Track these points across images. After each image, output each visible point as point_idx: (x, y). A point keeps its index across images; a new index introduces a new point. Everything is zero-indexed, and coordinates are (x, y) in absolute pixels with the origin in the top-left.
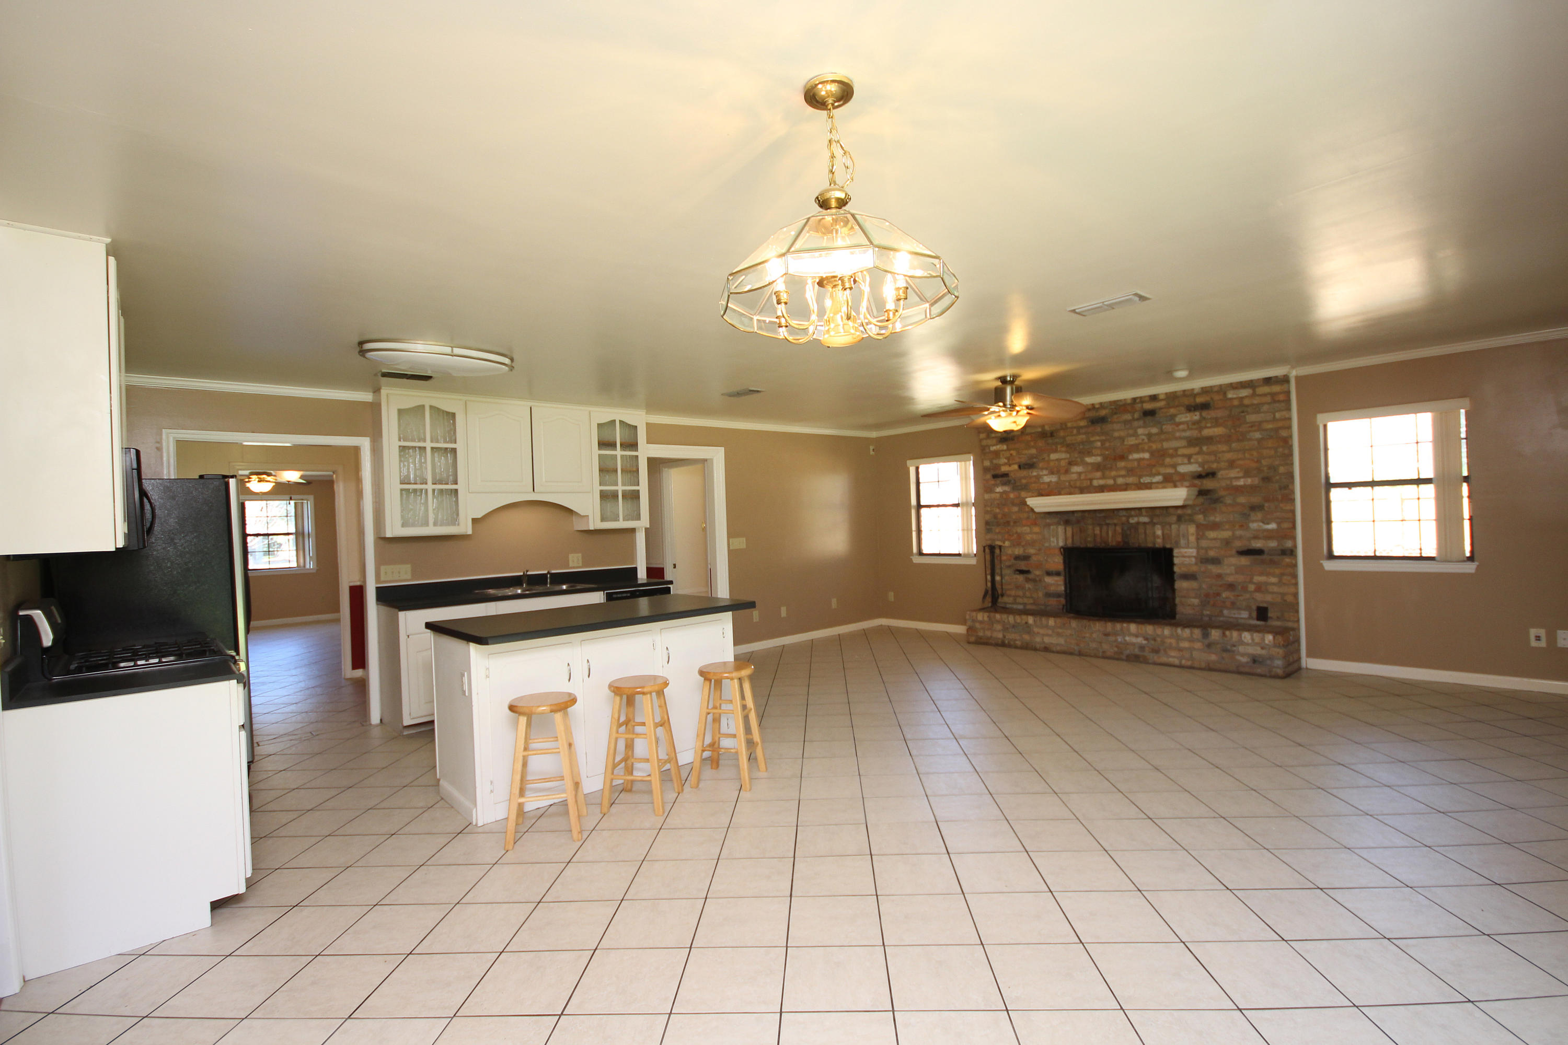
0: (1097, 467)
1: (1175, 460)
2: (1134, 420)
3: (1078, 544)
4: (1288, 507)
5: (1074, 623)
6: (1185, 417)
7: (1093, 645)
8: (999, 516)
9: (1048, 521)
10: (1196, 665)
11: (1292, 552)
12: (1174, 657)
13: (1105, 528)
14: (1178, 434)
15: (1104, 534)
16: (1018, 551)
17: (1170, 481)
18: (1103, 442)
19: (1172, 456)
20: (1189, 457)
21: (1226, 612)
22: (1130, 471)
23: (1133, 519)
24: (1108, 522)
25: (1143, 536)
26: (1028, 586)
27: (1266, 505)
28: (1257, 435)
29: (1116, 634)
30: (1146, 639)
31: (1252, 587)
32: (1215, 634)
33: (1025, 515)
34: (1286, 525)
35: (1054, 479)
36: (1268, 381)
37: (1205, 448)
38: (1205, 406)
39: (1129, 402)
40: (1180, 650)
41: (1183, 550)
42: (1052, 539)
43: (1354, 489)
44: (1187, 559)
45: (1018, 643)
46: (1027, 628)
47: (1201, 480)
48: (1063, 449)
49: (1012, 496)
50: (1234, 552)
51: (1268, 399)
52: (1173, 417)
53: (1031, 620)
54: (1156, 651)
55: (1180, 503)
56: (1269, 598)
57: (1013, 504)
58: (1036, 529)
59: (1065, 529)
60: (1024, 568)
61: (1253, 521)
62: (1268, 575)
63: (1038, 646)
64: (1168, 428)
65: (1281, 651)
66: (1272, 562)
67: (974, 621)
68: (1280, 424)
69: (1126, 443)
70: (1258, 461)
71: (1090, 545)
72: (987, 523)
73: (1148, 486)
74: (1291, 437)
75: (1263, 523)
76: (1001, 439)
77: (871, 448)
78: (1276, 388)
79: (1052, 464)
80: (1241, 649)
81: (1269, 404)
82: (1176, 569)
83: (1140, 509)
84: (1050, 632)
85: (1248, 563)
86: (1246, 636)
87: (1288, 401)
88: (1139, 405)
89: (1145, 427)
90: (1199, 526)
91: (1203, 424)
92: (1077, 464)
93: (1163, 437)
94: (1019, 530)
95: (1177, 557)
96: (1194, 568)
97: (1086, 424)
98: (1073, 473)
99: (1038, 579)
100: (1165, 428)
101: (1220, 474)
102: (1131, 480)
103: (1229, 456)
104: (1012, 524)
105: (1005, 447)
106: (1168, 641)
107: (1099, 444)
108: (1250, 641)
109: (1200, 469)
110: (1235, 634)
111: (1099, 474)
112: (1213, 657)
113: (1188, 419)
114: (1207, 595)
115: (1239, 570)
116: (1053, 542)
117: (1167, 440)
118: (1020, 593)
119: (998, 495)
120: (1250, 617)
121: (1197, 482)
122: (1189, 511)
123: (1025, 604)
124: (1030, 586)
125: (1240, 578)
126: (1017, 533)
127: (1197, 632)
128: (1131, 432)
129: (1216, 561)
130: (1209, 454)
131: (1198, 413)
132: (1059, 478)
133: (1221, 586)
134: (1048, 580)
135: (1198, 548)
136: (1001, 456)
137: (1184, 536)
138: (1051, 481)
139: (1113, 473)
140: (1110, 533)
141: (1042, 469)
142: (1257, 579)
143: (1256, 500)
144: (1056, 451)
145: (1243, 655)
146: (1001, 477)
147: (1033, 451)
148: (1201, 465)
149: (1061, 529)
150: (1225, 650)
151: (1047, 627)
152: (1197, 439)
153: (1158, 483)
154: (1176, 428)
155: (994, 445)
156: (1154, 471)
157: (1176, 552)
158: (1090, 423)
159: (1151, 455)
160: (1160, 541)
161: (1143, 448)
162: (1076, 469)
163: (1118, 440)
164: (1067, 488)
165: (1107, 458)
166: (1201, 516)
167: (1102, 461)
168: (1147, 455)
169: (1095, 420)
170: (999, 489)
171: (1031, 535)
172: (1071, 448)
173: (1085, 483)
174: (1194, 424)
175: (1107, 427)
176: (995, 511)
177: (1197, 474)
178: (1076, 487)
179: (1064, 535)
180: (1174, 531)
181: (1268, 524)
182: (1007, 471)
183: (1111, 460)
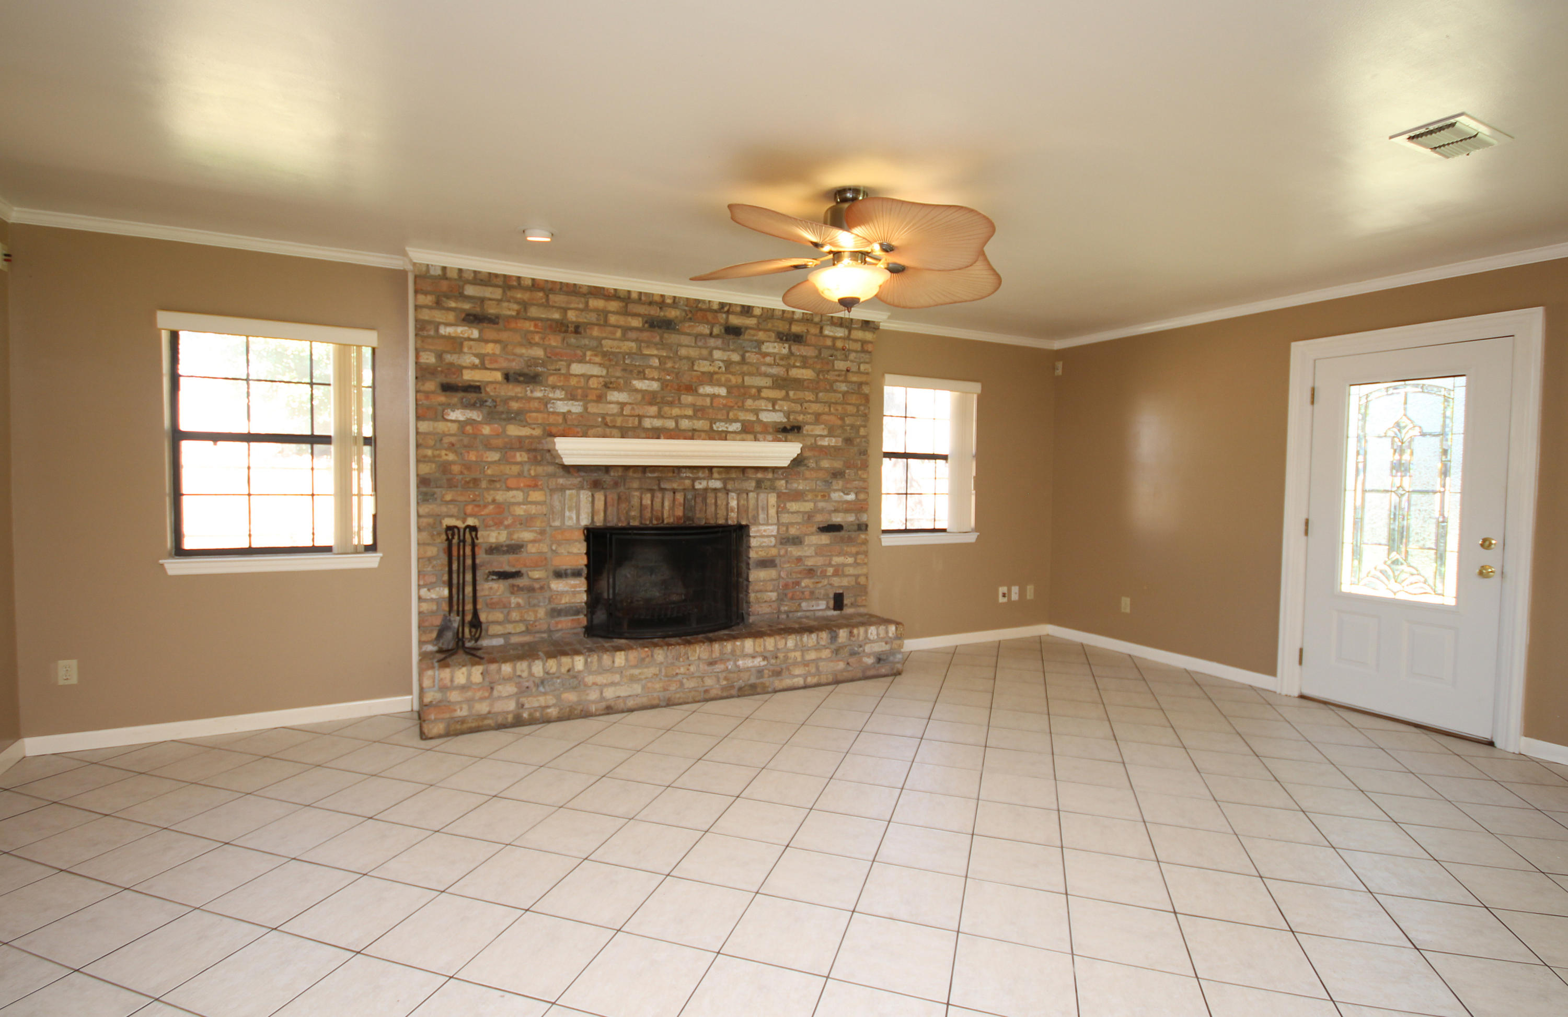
0: (651, 398)
1: (757, 403)
2: (710, 335)
3: (613, 521)
4: (865, 476)
6: (774, 348)
8: (456, 469)
9: (561, 481)
10: (823, 679)
11: (866, 527)
12: (799, 676)
13: (659, 495)
14: (763, 369)
15: (658, 506)
17: (750, 431)
18: (662, 360)
19: (754, 398)
20: (774, 402)
21: (804, 605)
22: (699, 412)
23: (700, 484)
24: (663, 486)
25: (713, 508)
26: (514, 600)
27: (847, 471)
28: (843, 387)
31: (830, 571)
32: (843, 635)
33: (515, 469)
34: (862, 496)
35: (576, 408)
36: (865, 325)
37: (791, 393)
38: (797, 339)
39: (713, 306)
41: (762, 528)
42: (567, 513)
44: (766, 540)
45: (553, 712)
46: (574, 680)
47: (785, 434)
48: (597, 359)
49: (486, 430)
50: (814, 529)
51: (858, 346)
52: (760, 343)
54: (778, 674)
55: (786, 465)
56: (845, 582)
57: (489, 447)
58: (536, 496)
59: (593, 496)
60: (507, 568)
61: (835, 491)
62: (846, 554)
63: (593, 708)
64: (752, 357)
66: (850, 540)
68: (863, 378)
69: (696, 368)
70: (842, 419)
71: (635, 523)
73: (723, 436)
75: (844, 493)
76: (468, 315)
78: (865, 335)
80: (868, 648)
81: (856, 352)
82: (751, 553)
83: (711, 468)
85: (828, 542)
88: (724, 316)
89: (723, 349)
90: (780, 496)
91: (792, 362)
92: (618, 389)
93: (745, 368)
94: (500, 496)
95: (754, 537)
96: (774, 552)
97: (641, 325)
98: (610, 403)
99: (537, 586)
100: (749, 357)
101: (807, 429)
102: (700, 424)
103: (815, 407)
104: (484, 484)
105: (475, 333)
106: (792, 655)
107: (655, 362)
109: (785, 420)
111: (653, 410)
112: (840, 665)
113: (776, 351)
114: (785, 586)
115: (820, 550)
116: (570, 518)
117: (751, 374)
118: (499, 616)
119: (454, 428)
120: (828, 608)
121: (781, 436)
122: (770, 476)
123: (506, 635)
124: (520, 601)
125: (820, 561)
126: (494, 501)
127: (824, 635)
128: (705, 352)
129: (797, 541)
130: (794, 401)
131: (786, 346)
132: (586, 409)
133: (800, 573)
134: (558, 586)
135: (779, 524)
136: (466, 350)
137: (763, 509)
138: (569, 412)
139: (676, 411)
140: (667, 504)
141: (554, 387)
142: (835, 561)
143: (838, 465)
144: (582, 360)
145: (869, 655)
146: (461, 390)
147: (539, 353)
148: (788, 414)
149: (585, 496)
150: (853, 654)
152: (785, 380)
153: (735, 432)
154: (762, 360)
155: (447, 325)
156: (731, 415)
157: (753, 531)
158: (646, 325)
159: (728, 392)
160: (733, 515)
161: (718, 380)
162: (615, 396)
163: (684, 361)
164: (598, 427)
165: (667, 386)
166: (783, 482)
167: (658, 389)
168: (723, 391)
169: (655, 323)
170: (457, 415)
171: (525, 507)
172: (610, 360)
173: (630, 422)
174: (782, 359)
175: (672, 338)
176: (445, 458)
177: (781, 426)
178: (614, 427)
179: (589, 505)
180: (752, 502)
181: (847, 494)
182: (479, 381)
183: (673, 391)
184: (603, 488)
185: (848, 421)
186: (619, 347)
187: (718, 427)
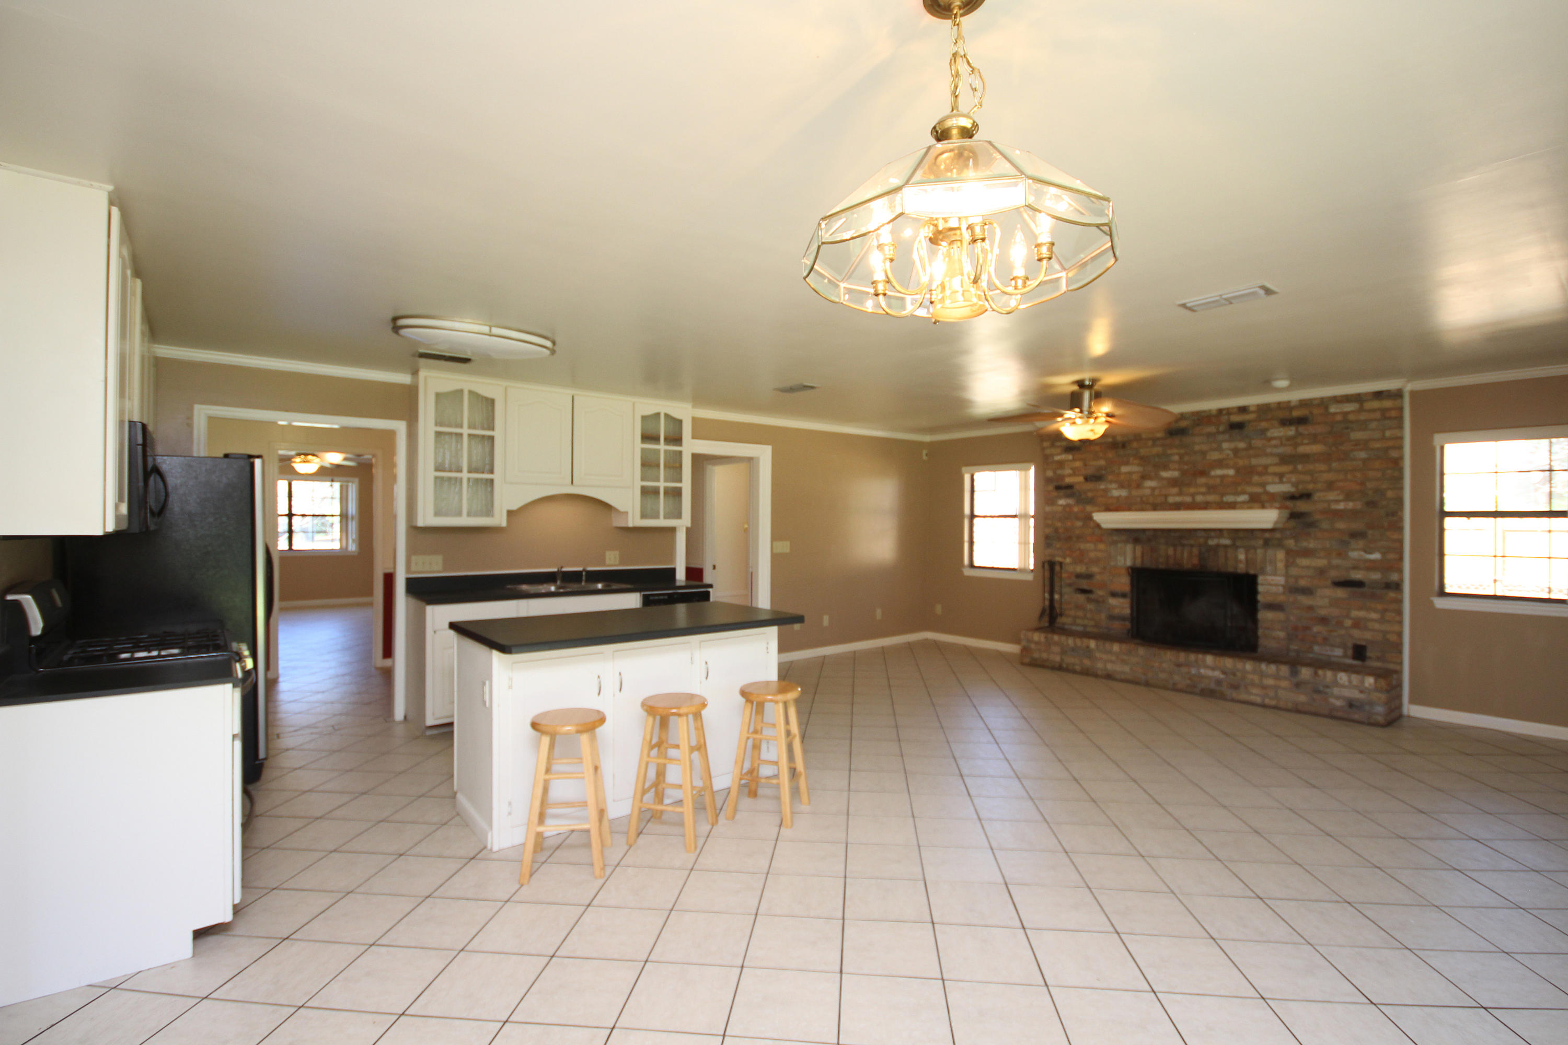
0: (1173, 482)
1: (1264, 478)
2: (1219, 433)
3: (1148, 564)
4: (1395, 536)
5: (1142, 651)
6: (1278, 432)
7: (1162, 676)
8: (1061, 531)
10: (1281, 704)
11: (1397, 586)
12: (1256, 695)
13: (1179, 549)
14: (1269, 450)
15: (1178, 555)
16: (1080, 569)
17: (1257, 501)
18: (1181, 456)
19: (1260, 474)
21: (1316, 648)
22: (1211, 489)
23: (1212, 541)
24: (1185, 542)
25: (1224, 560)
26: (1090, 606)
27: (1370, 532)
28: (1363, 455)
29: (1188, 665)
30: (1224, 673)
31: (1348, 623)
32: (1305, 673)
33: (1091, 531)
34: (1391, 556)
35: (1123, 493)
36: (1378, 395)
37: (1300, 467)
38: (1302, 421)
39: (1214, 413)
40: (1264, 687)
41: (1269, 578)
42: (1119, 558)
43: (1472, 519)
44: (1274, 588)
45: (1078, 668)
46: (1088, 652)
47: (1293, 501)
48: (1136, 461)
49: (1076, 509)
50: (1329, 582)
51: (1378, 415)
52: (1263, 432)
53: (1092, 644)
54: (1235, 687)
55: (1269, 526)
56: (1368, 635)
57: (1077, 518)
58: (1101, 546)
59: (1134, 548)
60: (1086, 587)
61: (1353, 550)
62: (1369, 609)
63: (1100, 673)
64: (1258, 443)
65: (1383, 697)
66: (1374, 596)
67: (1029, 641)
68: (1391, 443)
69: (1208, 457)
70: (1362, 484)
71: (1162, 567)
72: (1047, 537)
73: (1232, 506)
74: (1401, 458)
75: (1366, 552)
76: (1066, 448)
77: (925, 452)
78: (1387, 404)
79: (1122, 477)
80: (1336, 691)
81: (1378, 420)
82: (1260, 598)
84: (1114, 658)
85: (1345, 596)
86: (1343, 677)
87: (1400, 418)
88: (1226, 417)
89: (1230, 440)
90: (1289, 552)
91: (1299, 440)
92: (1150, 478)
93: (1251, 452)
94: (1082, 546)
96: (1282, 598)
98: (1146, 488)
99: (1100, 600)
100: (1254, 443)
101: (1317, 496)
102: (1211, 498)
103: (1327, 476)
104: (1074, 539)
105: (1070, 457)
106: (1250, 676)
107: (1176, 458)
108: (1347, 683)
109: (1293, 490)
110: (1329, 674)
111: (1175, 490)
112: (1302, 698)
113: (1282, 434)
114: (1296, 628)
115: (1334, 603)
116: (1120, 561)
117: (1256, 456)
118: (1080, 613)
119: (1060, 508)
120: (1345, 656)
121: (1289, 503)
122: (1278, 535)
123: (1085, 626)
124: (1092, 607)
125: (1335, 612)
126: (1079, 549)
127: (1284, 670)
128: (1214, 446)
129: (1307, 591)
130: (1305, 473)
131: (1293, 428)
132: (1130, 492)
133: (1312, 619)
134: (1113, 601)
135: (1287, 576)
136: (1066, 467)
137: (1270, 562)
138: (1120, 496)
139: (1192, 490)
140: (1185, 555)
141: (1111, 482)
142: (1355, 613)
143: (1358, 526)
144: (1127, 463)
145: (1338, 698)
146: (1064, 489)
147: (1102, 463)
148: (1295, 485)
149: (1129, 548)
150: (1317, 691)
151: (1110, 652)
152: (1291, 456)
153: (1243, 502)
154: (1268, 443)
155: (1058, 454)
156: (1239, 489)
157: (1260, 579)
159: (1236, 472)
160: (1242, 566)
161: (1227, 464)
162: (1149, 484)
163: (1199, 454)
164: (1138, 504)
165: (1185, 473)
166: (1292, 541)
167: (1179, 476)
169: (1173, 432)
170: (1062, 502)
171: (1094, 553)
172: (1145, 461)
173: (1159, 500)
174: (1288, 440)
175: (1187, 440)
176: (1054, 524)
177: (1289, 495)
178: (1148, 504)
179: (1132, 554)
180: (1260, 556)
181: (1370, 553)
182: (1072, 483)
183: (1190, 476)
184: (1141, 543)
185: (1370, 485)
186: (1150, 452)
187: (1227, 500)
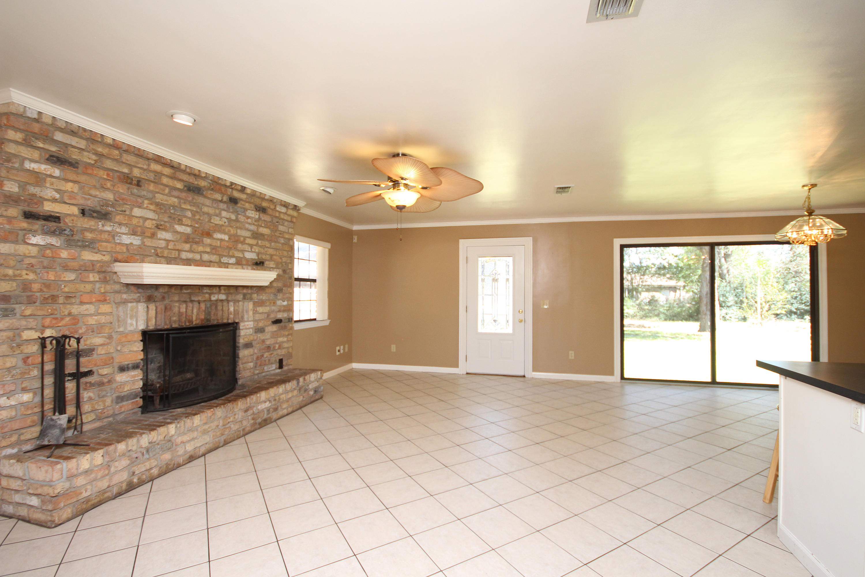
0: (187, 239)
1: (244, 246)
2: (221, 201)
4: (291, 290)
6: (253, 214)
8: (36, 287)
9: (125, 296)
10: (294, 408)
13: (190, 305)
14: (247, 226)
15: (189, 312)
18: (194, 213)
20: (251, 246)
22: (214, 250)
23: (214, 297)
24: (193, 299)
25: (221, 312)
26: (86, 395)
27: (284, 288)
28: (282, 240)
29: (250, 408)
31: (277, 346)
33: (89, 287)
34: (290, 302)
35: (136, 241)
37: (260, 242)
38: (264, 210)
40: (285, 401)
41: (246, 323)
42: (129, 321)
44: (248, 331)
45: (155, 471)
47: (257, 266)
48: (152, 207)
50: (270, 322)
51: (289, 219)
52: (245, 210)
55: (267, 285)
56: (283, 352)
57: (66, 268)
58: (105, 308)
59: (147, 307)
60: (81, 369)
61: (278, 300)
62: (283, 336)
63: (180, 461)
66: (285, 328)
68: (290, 236)
69: (212, 221)
70: (281, 258)
71: (175, 325)
73: (226, 265)
75: (282, 301)
76: (51, 156)
79: (135, 221)
82: (240, 340)
83: (220, 286)
84: (195, 434)
85: (276, 330)
89: (227, 211)
90: (254, 303)
91: (260, 223)
92: (165, 230)
93: (238, 224)
94: (75, 309)
95: (242, 329)
96: (251, 338)
97: (182, 188)
98: (160, 239)
99: (106, 380)
100: (240, 218)
101: (266, 263)
102: (214, 258)
103: (271, 251)
104: (61, 300)
105: (57, 172)
106: (282, 397)
107: (189, 214)
109: (257, 258)
111: (187, 246)
112: (301, 398)
113: (253, 216)
114: (258, 358)
115: (274, 335)
116: (132, 325)
117: (241, 229)
119: (34, 251)
120: (276, 368)
121: (255, 267)
122: (250, 291)
123: (79, 426)
124: (91, 394)
125: (272, 341)
126: (70, 314)
128: (217, 211)
129: (262, 330)
130: (261, 247)
131: (258, 213)
132: (143, 243)
133: (264, 349)
134: (121, 378)
135: (254, 321)
136: (48, 185)
137: (246, 312)
138: (131, 244)
139: (201, 249)
140: (195, 311)
141: (120, 224)
142: (279, 340)
143: (280, 284)
144: (141, 206)
147: (109, 196)
148: (258, 254)
149: (141, 307)
152: (257, 233)
153: (232, 264)
154: (246, 220)
155: (32, 161)
156: (231, 254)
157: (242, 325)
158: (186, 188)
159: (229, 239)
160: (232, 316)
161: (224, 230)
162: (162, 235)
163: (206, 216)
164: (151, 256)
165: (196, 231)
166: (256, 295)
167: (190, 233)
168: (226, 238)
169: (191, 188)
170: (38, 240)
171: (96, 318)
172: (161, 209)
173: (173, 254)
174: (256, 221)
175: (201, 200)
176: (26, 277)
177: (255, 261)
178: (163, 257)
179: (145, 314)
180: (241, 307)
181: (284, 301)
182: (58, 213)
183: (199, 235)
184: (154, 301)
185: (284, 260)
186: (167, 201)
187: (224, 261)
